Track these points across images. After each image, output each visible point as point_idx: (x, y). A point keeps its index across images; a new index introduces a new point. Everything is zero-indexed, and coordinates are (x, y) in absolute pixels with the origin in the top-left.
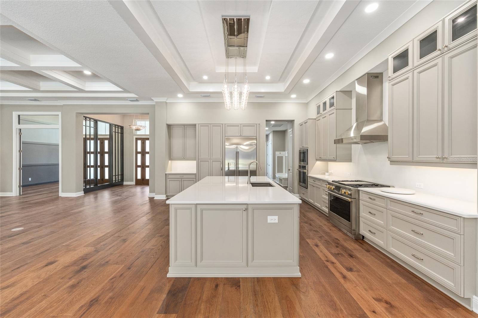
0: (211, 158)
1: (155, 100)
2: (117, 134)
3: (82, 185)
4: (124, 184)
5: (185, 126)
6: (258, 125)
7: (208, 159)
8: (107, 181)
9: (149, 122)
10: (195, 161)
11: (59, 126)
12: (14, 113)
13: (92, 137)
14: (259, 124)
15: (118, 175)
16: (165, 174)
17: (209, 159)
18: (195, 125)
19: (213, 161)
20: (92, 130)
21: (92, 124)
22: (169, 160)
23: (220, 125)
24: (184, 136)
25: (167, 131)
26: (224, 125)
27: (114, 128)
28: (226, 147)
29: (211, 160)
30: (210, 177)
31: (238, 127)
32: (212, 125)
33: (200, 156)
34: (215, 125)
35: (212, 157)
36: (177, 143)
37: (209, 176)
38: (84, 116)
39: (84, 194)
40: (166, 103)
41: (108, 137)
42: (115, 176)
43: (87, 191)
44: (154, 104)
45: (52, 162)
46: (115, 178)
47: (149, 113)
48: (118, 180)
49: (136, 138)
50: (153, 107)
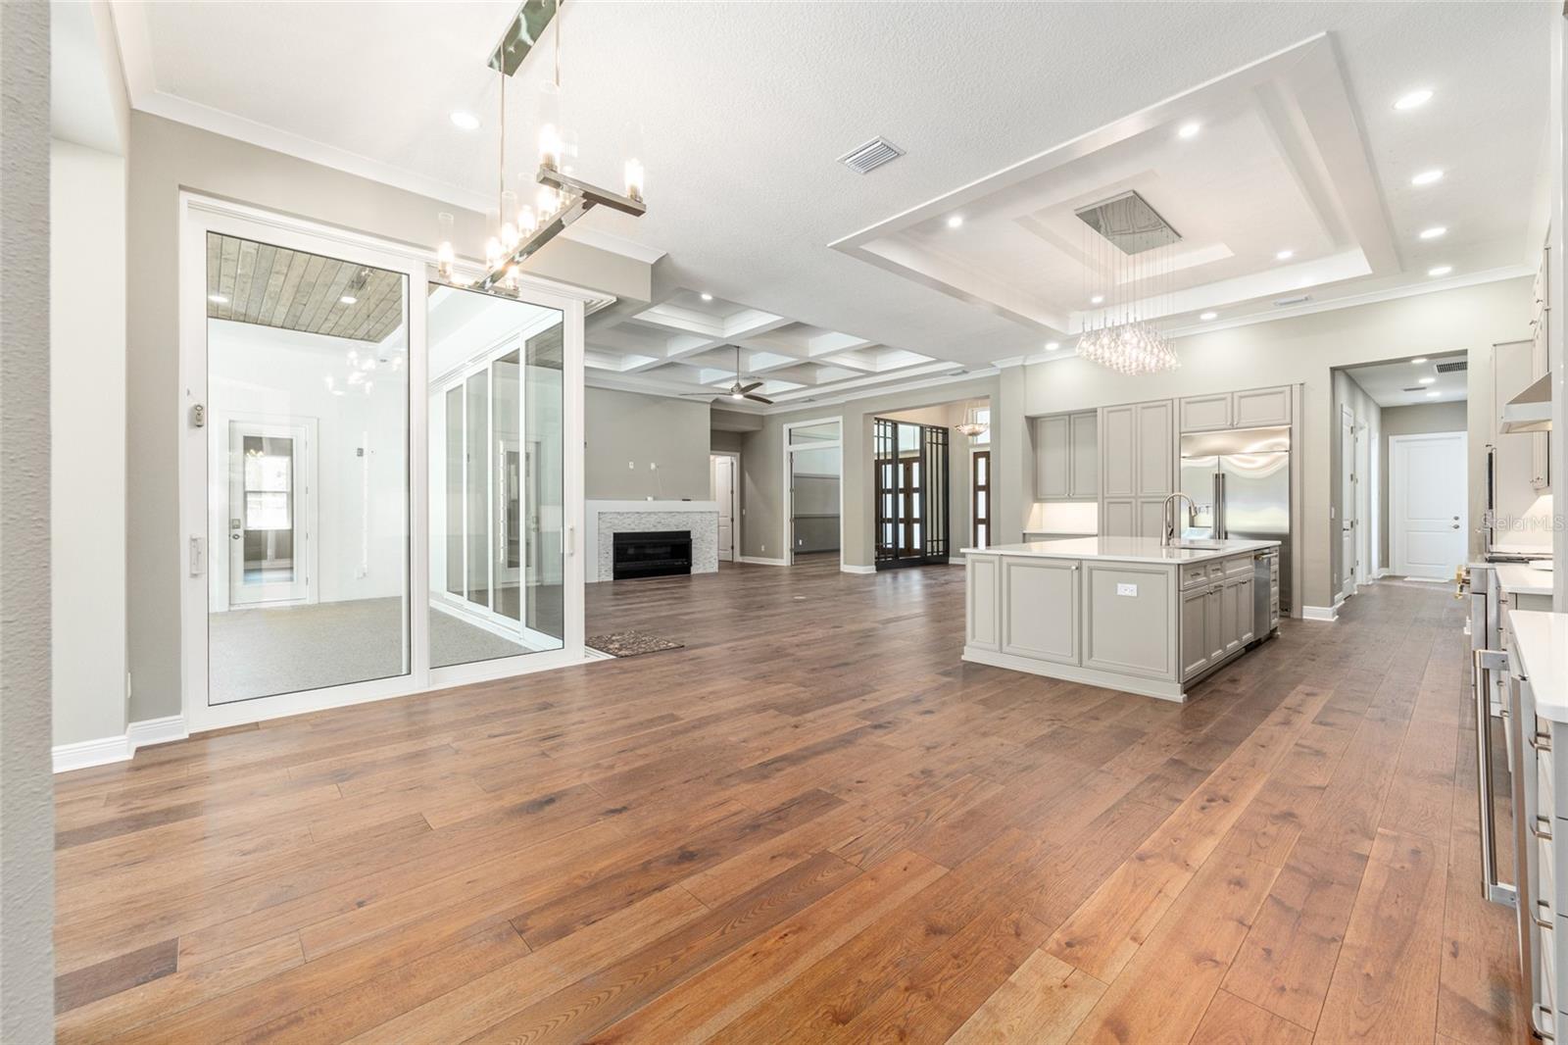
0: (1139, 494)
1: (1000, 366)
2: (934, 446)
3: (873, 553)
4: (950, 562)
5: (1070, 416)
6: (1296, 389)
7: (1130, 497)
8: (917, 552)
9: (988, 412)
10: (1096, 504)
11: (840, 443)
12: (785, 426)
13: (889, 457)
14: (1302, 384)
15: (938, 541)
16: (1021, 536)
17: (1133, 497)
18: (1095, 411)
19: (1143, 503)
20: (889, 442)
21: (889, 430)
22: (1035, 502)
23: (1164, 403)
24: (1071, 442)
25: (1027, 433)
26: (1176, 403)
27: (928, 434)
28: (1184, 463)
29: (1140, 500)
30: (1134, 538)
31: (1223, 402)
32: (1140, 405)
33: (1108, 491)
34: (1147, 405)
35: (1142, 491)
36: (1053, 459)
37: (1132, 536)
38: (876, 419)
39: (877, 570)
40: (1024, 367)
41: (918, 455)
42: (932, 541)
43: (881, 567)
44: (998, 373)
45: (830, 512)
46: (932, 547)
47: (987, 397)
48: (938, 551)
49: (975, 453)
50: (996, 379)
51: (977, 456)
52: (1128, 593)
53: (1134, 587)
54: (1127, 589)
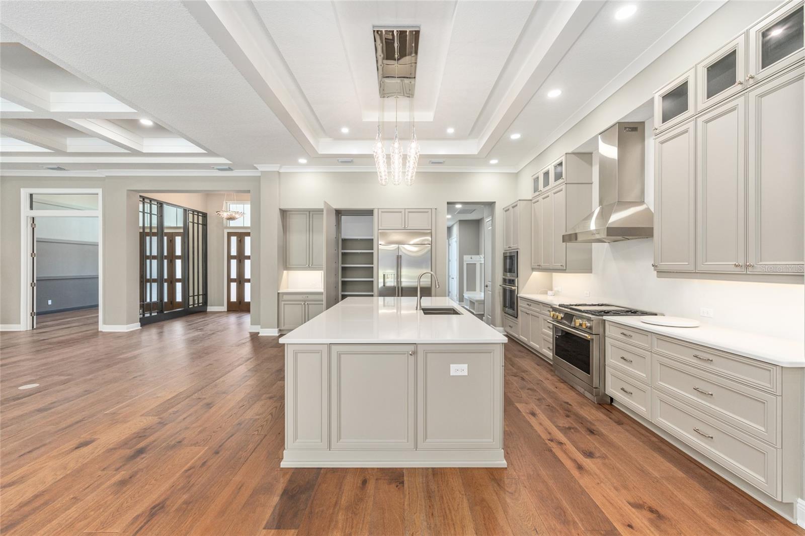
1: (261, 169)
2: (196, 225)
3: (137, 312)
4: (208, 310)
5: (311, 213)
6: (434, 211)
8: (179, 305)
9: (249, 205)
11: (99, 212)
12: (23, 190)
13: (155, 230)
14: (436, 209)
15: (198, 295)
16: (277, 294)
20: (154, 218)
21: (155, 209)
22: (285, 270)
24: (310, 230)
25: (280, 221)
26: (376, 210)
27: (191, 216)
28: (380, 247)
31: (400, 214)
36: (298, 240)
38: (140, 196)
39: (141, 326)
40: (279, 173)
41: (182, 231)
42: (194, 296)
43: (145, 322)
44: (259, 174)
45: (87, 273)
46: (194, 300)
47: (249, 191)
48: (198, 303)
49: (228, 233)
50: (258, 179)
51: (230, 235)
52: (459, 373)
53: (465, 366)
54: (459, 369)
